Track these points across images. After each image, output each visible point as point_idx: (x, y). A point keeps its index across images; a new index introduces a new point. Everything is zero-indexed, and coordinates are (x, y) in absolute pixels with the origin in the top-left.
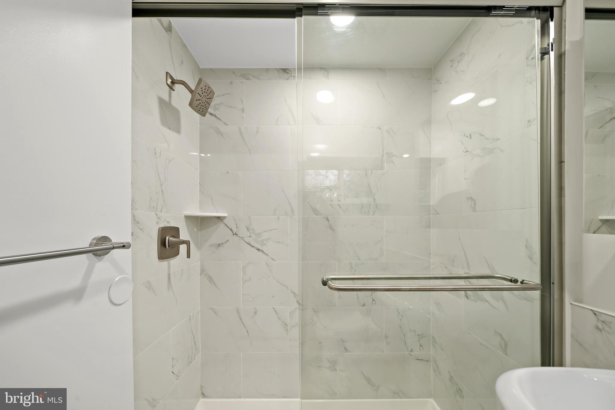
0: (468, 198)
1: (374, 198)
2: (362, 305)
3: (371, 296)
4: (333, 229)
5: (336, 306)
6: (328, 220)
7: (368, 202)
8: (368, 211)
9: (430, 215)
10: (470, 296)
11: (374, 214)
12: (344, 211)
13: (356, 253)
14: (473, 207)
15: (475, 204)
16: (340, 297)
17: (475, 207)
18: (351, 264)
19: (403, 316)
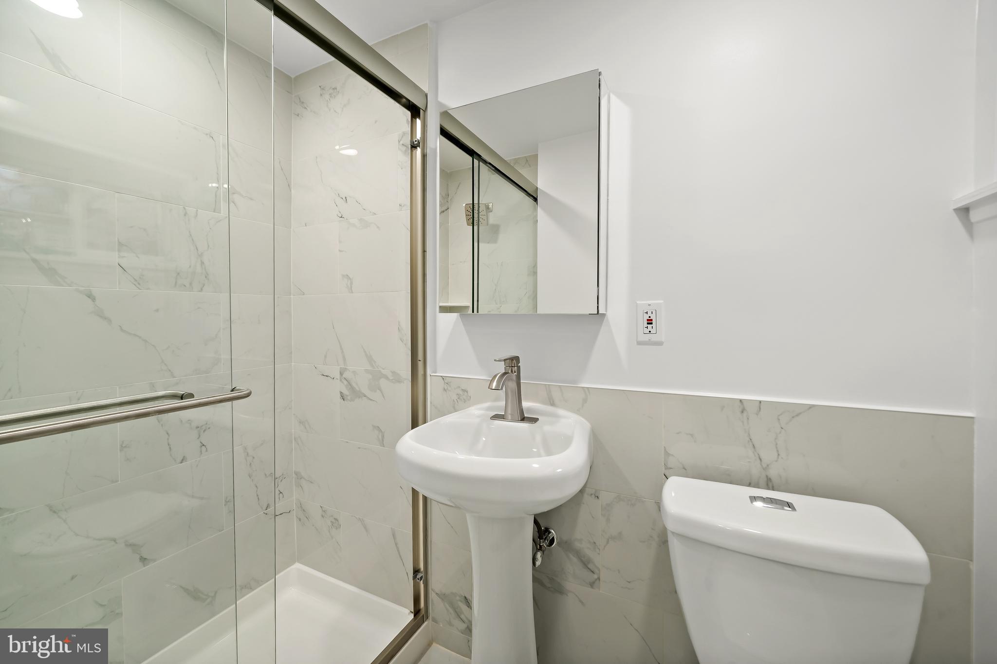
0: (343, 276)
1: (201, 261)
2: (179, 459)
3: (198, 438)
4: (105, 319)
5: (117, 481)
6: (91, 296)
7: (190, 267)
8: (191, 284)
9: (290, 295)
10: (347, 396)
11: (202, 289)
12: (136, 280)
13: (165, 364)
14: (349, 286)
15: (351, 283)
16: (128, 459)
17: (351, 287)
18: (153, 386)
19: (254, 458)
